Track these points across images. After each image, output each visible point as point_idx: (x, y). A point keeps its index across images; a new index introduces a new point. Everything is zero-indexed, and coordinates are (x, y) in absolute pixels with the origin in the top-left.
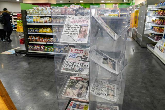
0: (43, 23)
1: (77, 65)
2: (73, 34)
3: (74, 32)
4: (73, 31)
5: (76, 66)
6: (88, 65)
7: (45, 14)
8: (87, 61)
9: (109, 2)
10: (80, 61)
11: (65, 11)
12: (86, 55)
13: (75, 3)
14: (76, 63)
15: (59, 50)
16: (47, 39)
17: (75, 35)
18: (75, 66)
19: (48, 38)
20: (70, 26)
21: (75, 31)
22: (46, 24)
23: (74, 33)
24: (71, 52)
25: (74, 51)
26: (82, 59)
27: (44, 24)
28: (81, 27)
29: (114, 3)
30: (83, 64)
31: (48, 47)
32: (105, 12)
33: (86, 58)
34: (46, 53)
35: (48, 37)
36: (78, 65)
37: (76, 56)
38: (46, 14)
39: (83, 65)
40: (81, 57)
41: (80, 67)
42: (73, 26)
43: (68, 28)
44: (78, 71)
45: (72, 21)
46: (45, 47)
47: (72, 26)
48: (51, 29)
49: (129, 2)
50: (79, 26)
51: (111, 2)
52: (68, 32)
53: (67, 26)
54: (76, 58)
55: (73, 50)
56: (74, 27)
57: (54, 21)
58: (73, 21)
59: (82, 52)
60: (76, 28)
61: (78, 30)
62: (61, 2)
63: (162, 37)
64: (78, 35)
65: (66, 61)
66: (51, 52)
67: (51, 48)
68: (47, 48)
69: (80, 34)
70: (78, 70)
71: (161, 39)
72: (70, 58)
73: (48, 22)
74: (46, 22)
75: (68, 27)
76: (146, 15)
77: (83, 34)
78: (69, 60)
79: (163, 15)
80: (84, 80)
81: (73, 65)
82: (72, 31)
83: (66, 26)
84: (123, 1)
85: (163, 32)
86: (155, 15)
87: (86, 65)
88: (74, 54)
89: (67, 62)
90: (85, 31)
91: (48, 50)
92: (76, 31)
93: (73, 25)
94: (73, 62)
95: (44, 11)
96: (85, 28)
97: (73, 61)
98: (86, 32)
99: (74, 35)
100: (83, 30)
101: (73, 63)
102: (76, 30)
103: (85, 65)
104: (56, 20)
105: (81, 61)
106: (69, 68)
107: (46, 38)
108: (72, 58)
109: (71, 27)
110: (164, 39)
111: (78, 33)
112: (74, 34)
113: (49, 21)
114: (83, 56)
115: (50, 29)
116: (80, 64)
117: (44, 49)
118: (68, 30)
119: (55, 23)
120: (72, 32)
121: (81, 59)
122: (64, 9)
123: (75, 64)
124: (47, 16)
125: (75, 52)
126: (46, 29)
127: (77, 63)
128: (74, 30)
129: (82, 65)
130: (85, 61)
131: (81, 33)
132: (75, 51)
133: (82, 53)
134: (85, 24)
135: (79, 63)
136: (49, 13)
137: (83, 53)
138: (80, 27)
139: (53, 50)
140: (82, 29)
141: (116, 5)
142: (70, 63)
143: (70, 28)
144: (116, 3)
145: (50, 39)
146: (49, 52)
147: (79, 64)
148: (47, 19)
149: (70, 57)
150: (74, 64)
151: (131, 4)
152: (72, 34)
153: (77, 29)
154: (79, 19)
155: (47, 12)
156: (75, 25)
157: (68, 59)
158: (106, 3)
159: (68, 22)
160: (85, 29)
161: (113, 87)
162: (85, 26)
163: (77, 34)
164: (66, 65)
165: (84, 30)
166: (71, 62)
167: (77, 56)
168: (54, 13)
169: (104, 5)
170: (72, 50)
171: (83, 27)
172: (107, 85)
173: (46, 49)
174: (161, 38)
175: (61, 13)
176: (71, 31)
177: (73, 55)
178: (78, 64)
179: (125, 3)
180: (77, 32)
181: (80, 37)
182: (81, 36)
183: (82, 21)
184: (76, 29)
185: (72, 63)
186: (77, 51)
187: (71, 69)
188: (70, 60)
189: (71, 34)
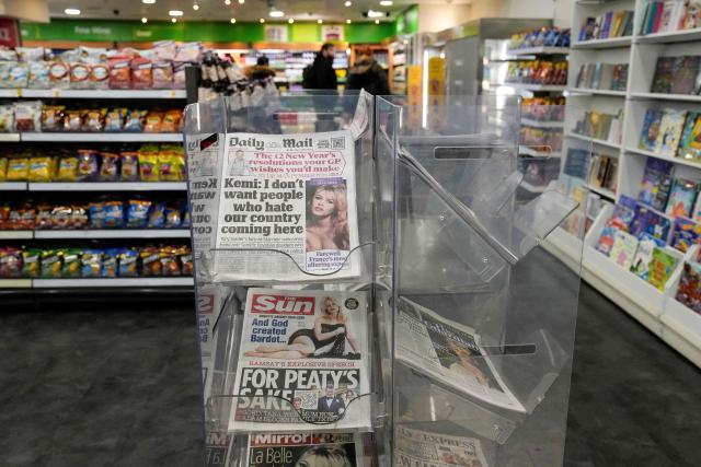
0: (6, 132)
1: (305, 383)
2: (278, 230)
3: (278, 218)
4: (274, 213)
5: (300, 386)
6: (357, 377)
7: (17, 83)
8: (346, 352)
9: (305, 17)
10: (311, 356)
11: (131, 71)
12: (334, 322)
13: (144, 20)
14: (294, 373)
15: (107, 263)
16: (37, 212)
17: (290, 236)
18: (293, 386)
19: (40, 208)
20: (251, 190)
21: (281, 213)
22: (27, 137)
23: (282, 224)
24: (254, 310)
25: (270, 306)
26: (319, 344)
27: (15, 137)
28: (312, 191)
29: (325, 23)
30: (333, 373)
31: (45, 253)
32: (288, 60)
33: (340, 339)
34: (32, 288)
35: (41, 203)
36: (310, 383)
37: (284, 332)
38: (24, 84)
39: (336, 379)
40: (311, 333)
41: (321, 389)
42: (267, 187)
43: (243, 202)
44: (315, 415)
45: (254, 158)
46: (25, 254)
47: (263, 190)
48: (55, 162)
49: (391, 19)
50: (297, 184)
51: (314, 17)
52: (248, 223)
53: (234, 189)
54: (291, 342)
55: (259, 300)
56: (276, 191)
57: (75, 120)
58: (260, 159)
59: (308, 306)
60: (287, 196)
61: (299, 206)
62: (73, 12)
63: (558, 171)
64: (304, 235)
65: (241, 365)
66: (63, 277)
67: (61, 258)
68: (40, 259)
69: (312, 229)
70: (315, 407)
71: (556, 178)
72: (257, 344)
73: (38, 125)
74: (25, 126)
75: (241, 196)
76: (480, 78)
77: (326, 229)
78: (255, 360)
79: (554, 79)
80: (322, 440)
81: (280, 382)
82: (269, 214)
83: (229, 190)
84: (365, 15)
85: (560, 150)
86: (517, 78)
87: (350, 377)
88: (270, 323)
89: (247, 372)
90: (334, 214)
91: (46, 271)
92: (288, 213)
93: (267, 181)
94: (280, 366)
95: (10, 70)
96: (330, 195)
97: (277, 361)
98: (343, 216)
99: (283, 236)
100: (323, 204)
101: (282, 372)
102: (290, 207)
103: (344, 380)
104: (84, 119)
105: (318, 357)
106: (269, 407)
107: (28, 209)
108: (266, 345)
109: (258, 196)
110: (567, 176)
111: (302, 222)
112: (285, 230)
113: (43, 119)
114: (319, 329)
115: (48, 159)
116: (320, 377)
117: (21, 264)
118: (244, 212)
119: (79, 131)
120: (269, 219)
121: (317, 348)
122: (125, 64)
123: (291, 376)
124: (26, 93)
125: (274, 311)
126: (24, 162)
127: (301, 373)
128: (278, 208)
129: (330, 378)
130: (340, 356)
131: (319, 225)
132: (275, 303)
133: (312, 312)
134: (328, 175)
135: (309, 371)
136: (42, 79)
137: (318, 313)
138: (303, 191)
139: (73, 267)
140: (316, 202)
141: (333, 31)
142: (263, 373)
143: (254, 202)
144: (332, 23)
145: (51, 210)
146: (51, 277)
147: (314, 374)
148: (31, 112)
149: (254, 339)
150: (288, 382)
151: (399, 27)
152: (272, 230)
153: (290, 201)
154: (294, 150)
155: (29, 75)
156: (277, 184)
157: (247, 354)
158: (291, 21)
159: (239, 165)
160: (336, 203)
161: (473, 458)
162: (329, 188)
163: (299, 230)
164: (249, 390)
165: (327, 208)
166: (266, 370)
167: (290, 333)
168: (68, 78)
169: (284, 29)
170: (255, 303)
171: (323, 193)
172: (440, 453)
173: (34, 265)
174: (555, 175)
175: (107, 81)
176: (263, 212)
177: (270, 326)
178: (307, 376)
179: (373, 23)
180: (293, 219)
181: (316, 243)
182: (322, 240)
183: (307, 158)
184: (286, 204)
185: (277, 374)
186: (281, 303)
187: (277, 407)
188: (263, 360)
189: (267, 231)
